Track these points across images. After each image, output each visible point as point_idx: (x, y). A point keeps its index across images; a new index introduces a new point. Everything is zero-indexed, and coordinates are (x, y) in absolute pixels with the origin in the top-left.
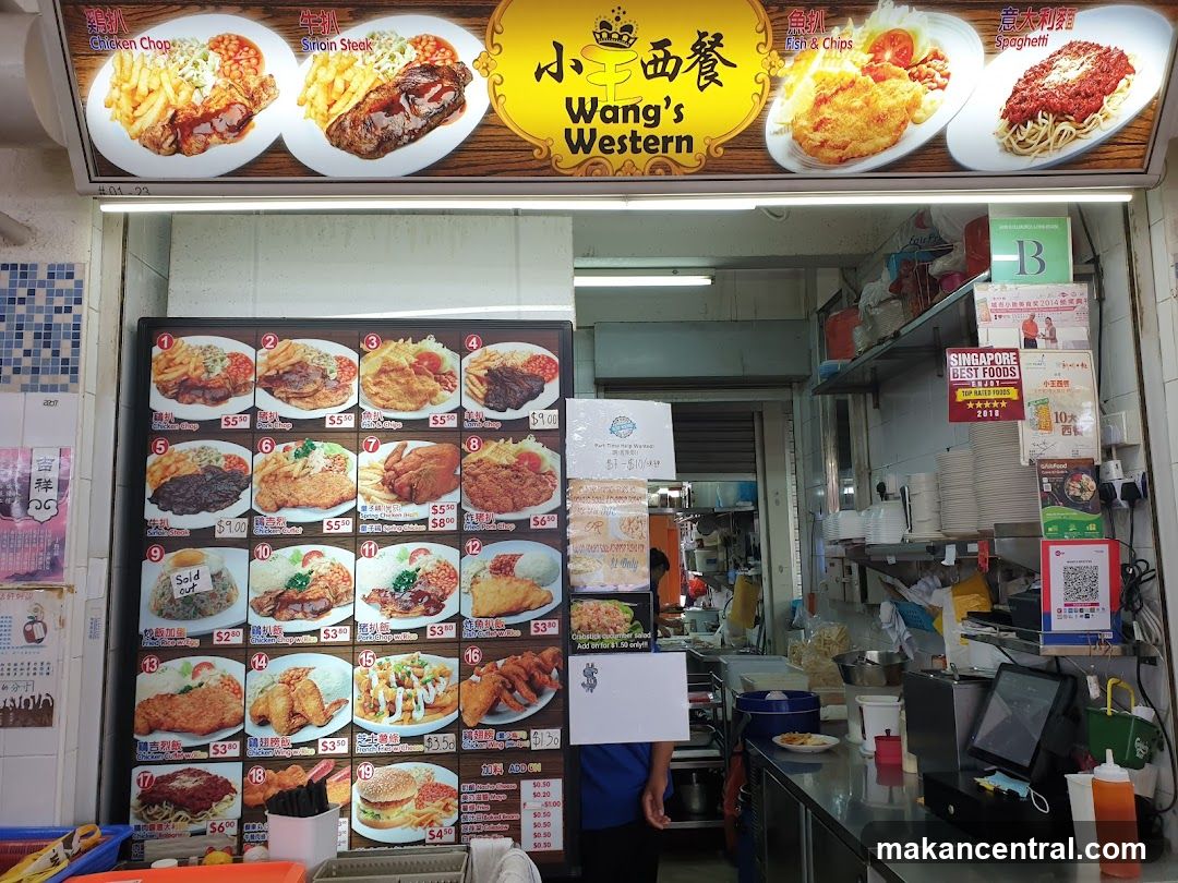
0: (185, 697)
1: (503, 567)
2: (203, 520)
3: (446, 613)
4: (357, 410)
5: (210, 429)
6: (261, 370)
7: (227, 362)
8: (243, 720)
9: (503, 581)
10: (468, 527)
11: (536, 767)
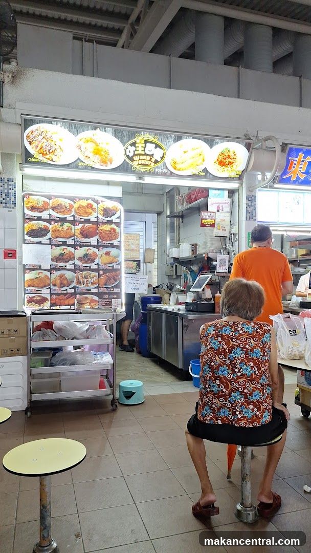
0: (36, 280)
1: (108, 254)
2: (38, 240)
3: (95, 263)
4: (73, 216)
5: (39, 219)
6: (51, 205)
7: (43, 203)
8: (50, 285)
9: (108, 257)
10: (100, 244)
11: (115, 296)
